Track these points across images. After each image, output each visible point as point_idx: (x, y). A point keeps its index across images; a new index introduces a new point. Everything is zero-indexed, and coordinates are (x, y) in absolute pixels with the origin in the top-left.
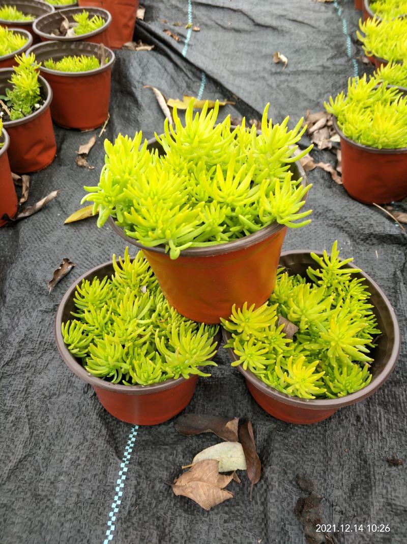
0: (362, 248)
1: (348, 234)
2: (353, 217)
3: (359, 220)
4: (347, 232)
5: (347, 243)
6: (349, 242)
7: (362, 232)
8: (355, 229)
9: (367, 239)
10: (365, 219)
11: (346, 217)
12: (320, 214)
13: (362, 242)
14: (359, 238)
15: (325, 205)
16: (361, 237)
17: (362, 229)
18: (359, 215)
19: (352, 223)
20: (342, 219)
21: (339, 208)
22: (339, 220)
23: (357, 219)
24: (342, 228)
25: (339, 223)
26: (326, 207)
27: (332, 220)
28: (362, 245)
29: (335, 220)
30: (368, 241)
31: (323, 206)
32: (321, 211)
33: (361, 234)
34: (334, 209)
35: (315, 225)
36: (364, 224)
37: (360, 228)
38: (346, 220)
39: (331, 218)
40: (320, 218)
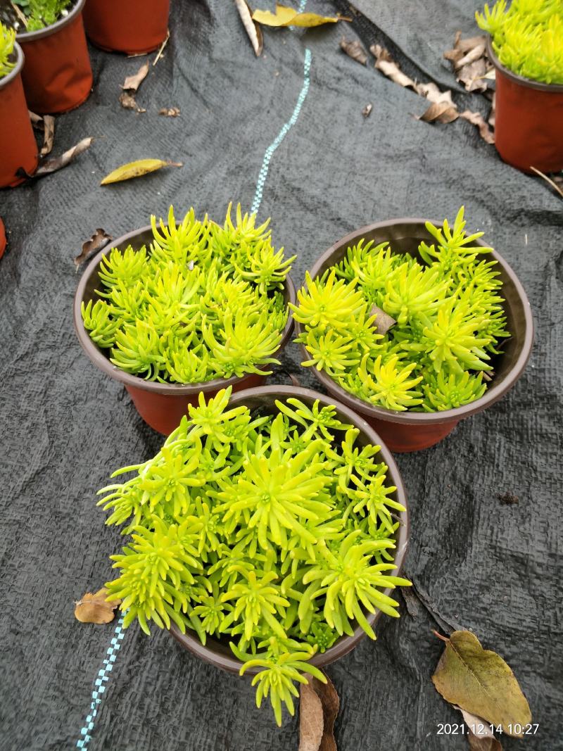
0: (507, 230)
1: (491, 210)
2: (500, 186)
3: (507, 190)
4: (488, 207)
5: (486, 223)
6: (490, 222)
7: (509, 207)
8: (500, 203)
9: (515, 218)
10: (515, 189)
11: (489, 187)
12: (454, 181)
13: (509, 222)
14: (503, 216)
15: (463, 169)
16: (508, 215)
17: (510, 204)
18: (508, 183)
19: (497, 195)
20: (484, 188)
21: (481, 174)
22: (479, 191)
23: (504, 190)
24: (482, 201)
25: (478, 195)
26: (463, 172)
27: (469, 190)
28: (507, 226)
29: (474, 190)
30: (515, 221)
31: (460, 169)
32: (455, 177)
33: (508, 211)
34: (473, 174)
35: (446, 197)
36: (513, 196)
37: (507, 201)
38: (489, 190)
39: (469, 187)
40: (453, 187)
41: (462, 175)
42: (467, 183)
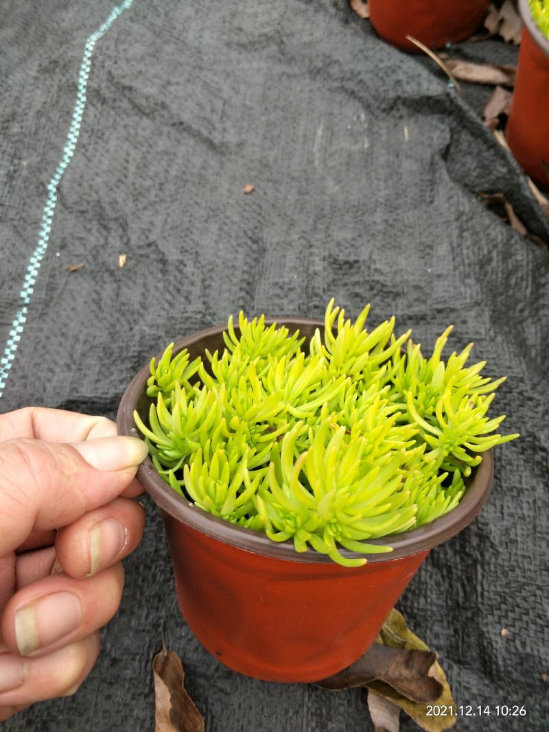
0: (383, 125)
1: (363, 103)
2: (372, 71)
3: (381, 74)
4: (360, 99)
5: (359, 118)
6: (363, 117)
7: (383, 96)
8: (373, 92)
9: (392, 108)
10: (390, 73)
11: (359, 73)
12: (319, 71)
13: (384, 115)
14: (378, 108)
15: (328, 54)
16: (383, 106)
17: (384, 91)
18: (381, 66)
19: (369, 83)
20: (354, 75)
21: (349, 57)
22: (349, 80)
23: (377, 75)
24: (353, 92)
25: (350, 85)
26: (329, 57)
27: (337, 79)
28: (383, 120)
29: (343, 79)
30: (393, 113)
31: (324, 55)
32: (320, 65)
33: (384, 100)
34: (341, 59)
36: (387, 81)
37: (382, 89)
38: (359, 77)
39: (336, 76)
40: (318, 77)
41: (328, 61)
42: (334, 70)
